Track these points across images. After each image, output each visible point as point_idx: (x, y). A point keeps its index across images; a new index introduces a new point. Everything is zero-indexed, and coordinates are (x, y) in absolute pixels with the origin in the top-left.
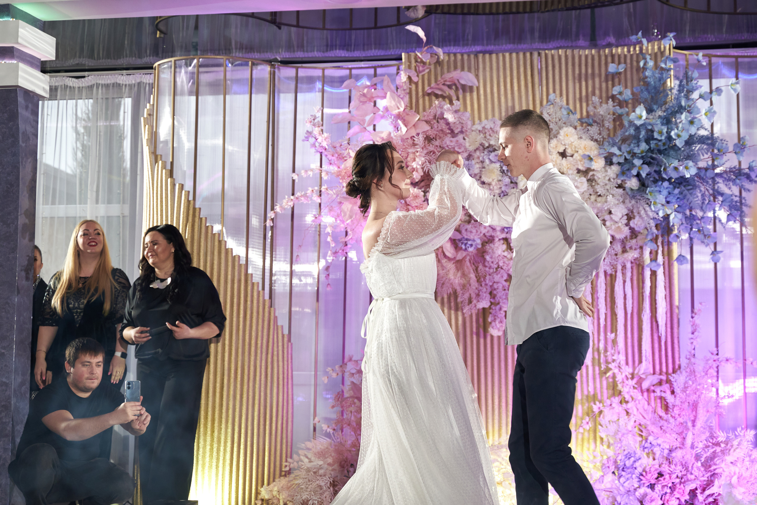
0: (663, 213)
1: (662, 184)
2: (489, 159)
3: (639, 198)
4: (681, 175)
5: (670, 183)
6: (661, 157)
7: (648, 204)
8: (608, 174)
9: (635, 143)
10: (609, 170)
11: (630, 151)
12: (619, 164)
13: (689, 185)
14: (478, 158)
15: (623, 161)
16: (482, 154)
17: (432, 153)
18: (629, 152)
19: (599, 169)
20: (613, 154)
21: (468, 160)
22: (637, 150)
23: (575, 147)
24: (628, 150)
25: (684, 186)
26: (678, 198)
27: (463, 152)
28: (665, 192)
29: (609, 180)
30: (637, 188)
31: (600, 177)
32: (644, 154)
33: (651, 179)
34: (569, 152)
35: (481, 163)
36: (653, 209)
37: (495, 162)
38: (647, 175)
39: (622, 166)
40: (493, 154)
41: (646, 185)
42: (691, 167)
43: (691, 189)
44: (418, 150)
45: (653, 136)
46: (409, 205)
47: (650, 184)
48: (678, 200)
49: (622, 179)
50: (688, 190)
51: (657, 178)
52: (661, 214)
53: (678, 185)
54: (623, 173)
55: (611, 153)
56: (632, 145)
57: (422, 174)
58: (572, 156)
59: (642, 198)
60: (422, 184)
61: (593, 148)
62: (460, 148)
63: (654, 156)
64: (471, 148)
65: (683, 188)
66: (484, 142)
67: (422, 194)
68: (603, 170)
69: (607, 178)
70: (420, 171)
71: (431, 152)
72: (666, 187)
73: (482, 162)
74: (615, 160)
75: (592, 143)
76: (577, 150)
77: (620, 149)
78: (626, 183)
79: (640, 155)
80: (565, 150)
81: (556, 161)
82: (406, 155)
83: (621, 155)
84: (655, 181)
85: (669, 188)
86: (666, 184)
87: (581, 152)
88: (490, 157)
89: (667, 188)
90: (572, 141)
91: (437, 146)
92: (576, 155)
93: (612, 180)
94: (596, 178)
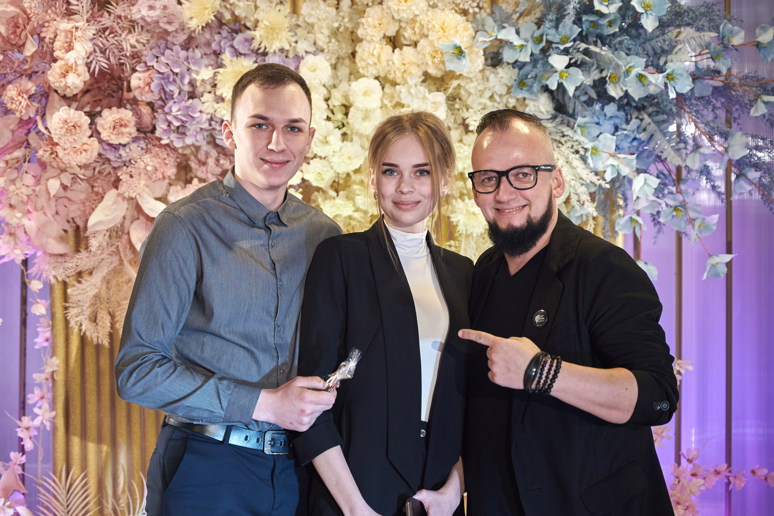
0: (612, 174)
1: (602, 109)
2: (232, 46)
3: (558, 138)
4: (652, 90)
5: (621, 107)
6: (604, 51)
7: (577, 152)
8: (490, 84)
9: (551, 21)
10: (492, 77)
11: (542, 36)
12: (516, 64)
13: (658, 113)
14: (208, 44)
15: (528, 59)
16: (217, 37)
17: (107, 33)
18: (539, 40)
19: (471, 76)
20: (502, 43)
21: (187, 49)
22: (552, 35)
23: (422, 26)
24: (537, 34)
25: (650, 115)
26: (635, 139)
27: (176, 31)
28: (608, 126)
29: (491, 98)
30: (549, 117)
31: (472, 91)
32: (569, 45)
33: (584, 98)
34: (408, 34)
35: (213, 57)
36: (592, 165)
37: (245, 55)
38: (577, 89)
39: (520, 69)
40: (239, 37)
41: (571, 111)
42: (681, 75)
43: (664, 121)
44: (77, 24)
45: (593, 6)
46: (57, 144)
47: (579, 108)
48: (635, 143)
49: (520, 96)
50: (658, 123)
51: (594, 96)
52: (609, 176)
53: (635, 114)
54: (521, 83)
55: (501, 41)
56: (548, 24)
57: (87, 77)
58: (415, 44)
59: (563, 140)
60: (87, 98)
61: (460, 29)
62: (169, 23)
63: (592, 48)
64: (195, 24)
65: (647, 119)
66: (223, 10)
67: (86, 120)
68: (480, 76)
69: (488, 94)
70: (82, 69)
71: (105, 30)
72: (609, 115)
73: (217, 54)
74: (508, 56)
75: (460, 18)
76: (425, 31)
77: (518, 33)
78: (526, 106)
79: (562, 47)
80: (398, 32)
81: (379, 57)
82: (52, 36)
83: (522, 46)
84: (590, 103)
85: (617, 117)
86: (611, 109)
87: (432, 36)
88: (235, 43)
89: (611, 117)
90: (417, 13)
91: (120, 17)
92: (422, 43)
93: (497, 98)
94: (463, 92)
